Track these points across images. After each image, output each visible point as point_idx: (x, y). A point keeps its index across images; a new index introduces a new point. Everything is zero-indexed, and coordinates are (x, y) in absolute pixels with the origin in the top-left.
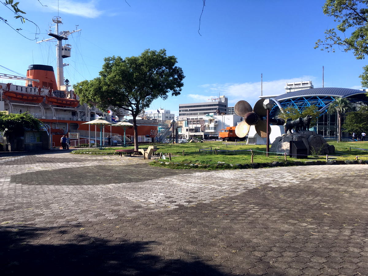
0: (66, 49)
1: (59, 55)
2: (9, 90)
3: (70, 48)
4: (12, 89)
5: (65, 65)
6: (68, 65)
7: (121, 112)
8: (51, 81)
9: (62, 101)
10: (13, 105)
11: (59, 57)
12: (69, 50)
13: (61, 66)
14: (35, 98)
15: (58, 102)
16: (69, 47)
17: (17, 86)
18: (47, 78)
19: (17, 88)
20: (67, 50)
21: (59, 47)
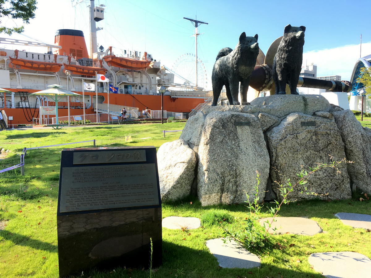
0: (98, 10)
1: (91, 18)
2: (17, 58)
3: (104, 9)
4: (21, 56)
5: (99, 29)
6: (102, 28)
7: (164, 83)
8: (80, 48)
9: (83, 70)
10: (21, 74)
11: (91, 20)
12: (103, 11)
13: (94, 30)
14: (48, 66)
15: (78, 70)
16: (103, 7)
17: (27, 53)
18: (75, 44)
19: (27, 55)
20: (100, 11)
21: (91, 8)
